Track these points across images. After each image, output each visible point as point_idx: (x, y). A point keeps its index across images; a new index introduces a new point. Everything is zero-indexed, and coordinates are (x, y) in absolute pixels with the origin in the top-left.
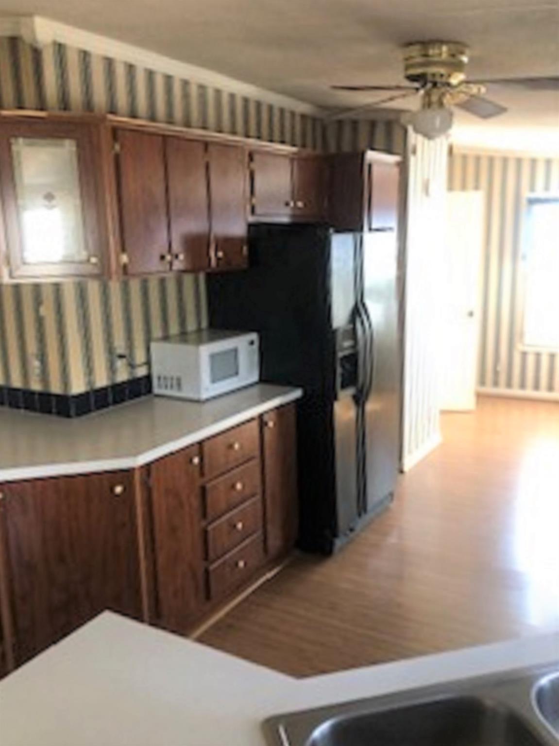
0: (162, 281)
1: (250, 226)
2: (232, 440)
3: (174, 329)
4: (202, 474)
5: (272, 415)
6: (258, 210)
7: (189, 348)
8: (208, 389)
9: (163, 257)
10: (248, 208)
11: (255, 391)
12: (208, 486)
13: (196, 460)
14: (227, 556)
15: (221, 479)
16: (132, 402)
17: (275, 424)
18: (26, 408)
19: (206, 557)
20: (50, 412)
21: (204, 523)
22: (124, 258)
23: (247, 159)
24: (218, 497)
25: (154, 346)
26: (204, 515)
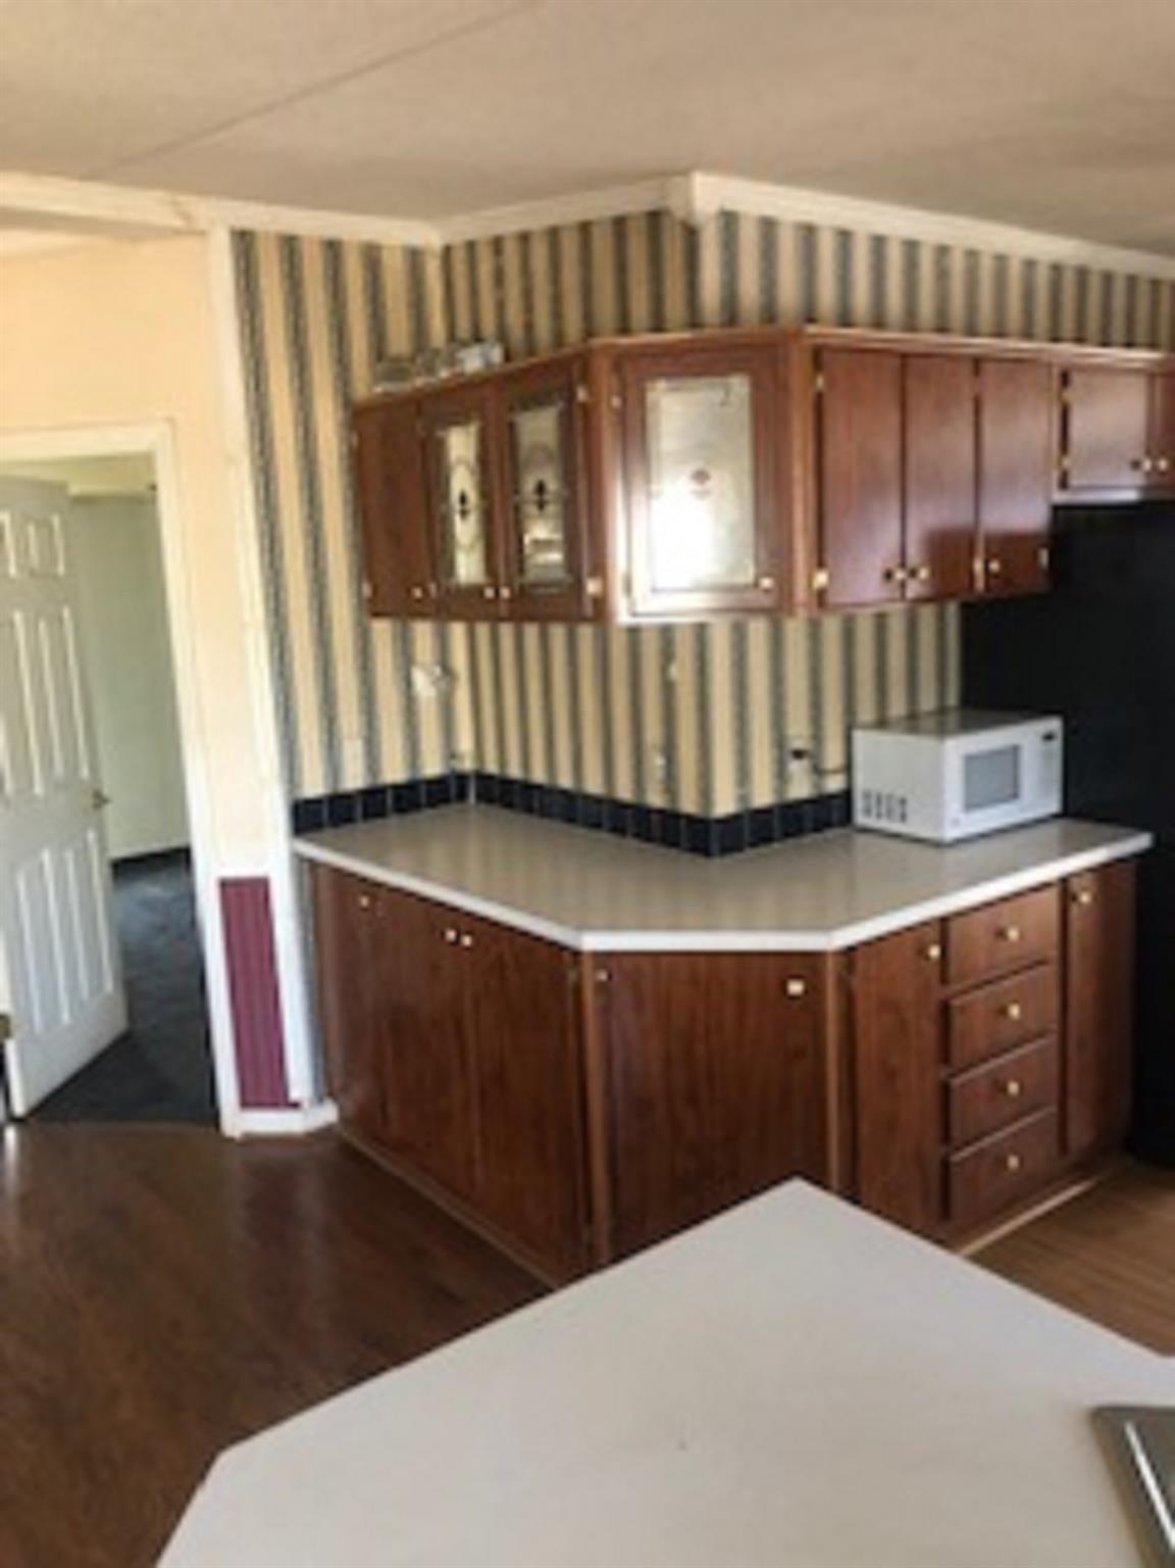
0: (881, 620)
1: (1057, 509)
2: (1003, 922)
3: (897, 707)
4: (944, 980)
5: (1087, 880)
6: (1074, 481)
7: (923, 744)
8: (957, 821)
9: (888, 575)
10: (1055, 475)
11: (1053, 830)
12: (956, 1002)
13: (935, 952)
14: (987, 1142)
15: (980, 994)
16: (818, 837)
17: (1095, 898)
18: (637, 835)
19: (946, 1137)
20: (675, 844)
21: (944, 1072)
22: (821, 579)
23: (1056, 382)
24: (973, 1027)
25: (859, 736)
26: (945, 1057)
